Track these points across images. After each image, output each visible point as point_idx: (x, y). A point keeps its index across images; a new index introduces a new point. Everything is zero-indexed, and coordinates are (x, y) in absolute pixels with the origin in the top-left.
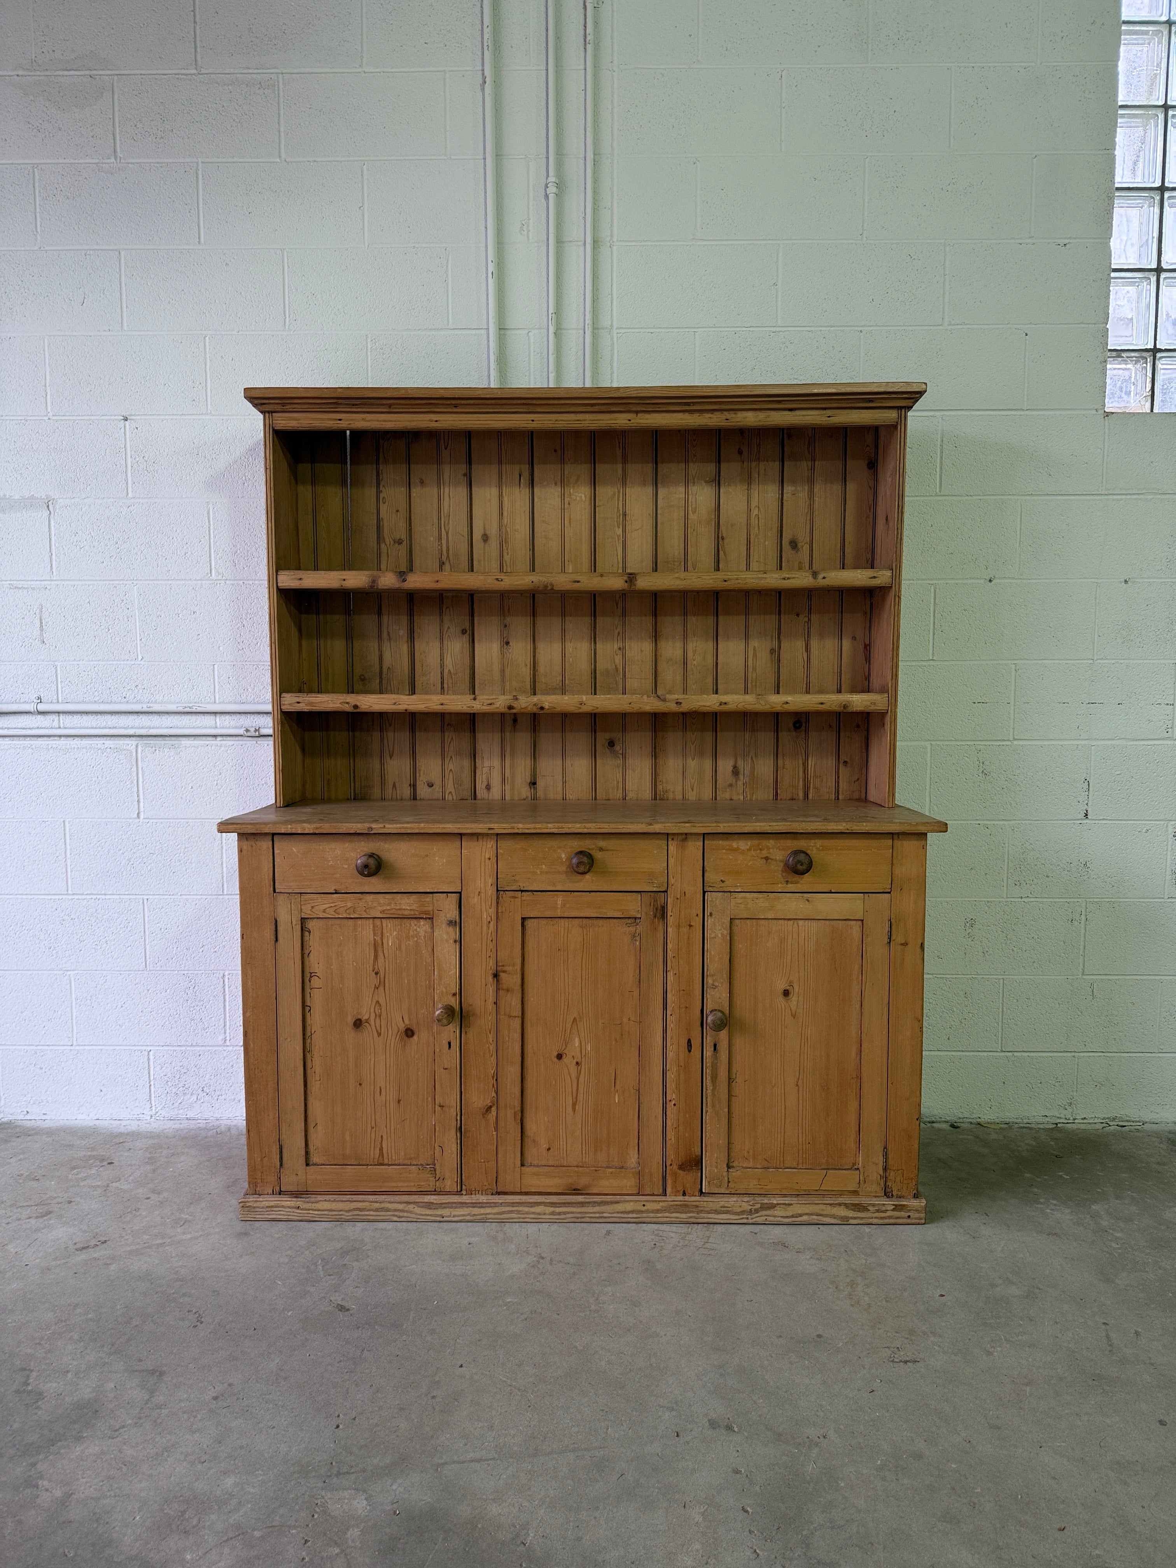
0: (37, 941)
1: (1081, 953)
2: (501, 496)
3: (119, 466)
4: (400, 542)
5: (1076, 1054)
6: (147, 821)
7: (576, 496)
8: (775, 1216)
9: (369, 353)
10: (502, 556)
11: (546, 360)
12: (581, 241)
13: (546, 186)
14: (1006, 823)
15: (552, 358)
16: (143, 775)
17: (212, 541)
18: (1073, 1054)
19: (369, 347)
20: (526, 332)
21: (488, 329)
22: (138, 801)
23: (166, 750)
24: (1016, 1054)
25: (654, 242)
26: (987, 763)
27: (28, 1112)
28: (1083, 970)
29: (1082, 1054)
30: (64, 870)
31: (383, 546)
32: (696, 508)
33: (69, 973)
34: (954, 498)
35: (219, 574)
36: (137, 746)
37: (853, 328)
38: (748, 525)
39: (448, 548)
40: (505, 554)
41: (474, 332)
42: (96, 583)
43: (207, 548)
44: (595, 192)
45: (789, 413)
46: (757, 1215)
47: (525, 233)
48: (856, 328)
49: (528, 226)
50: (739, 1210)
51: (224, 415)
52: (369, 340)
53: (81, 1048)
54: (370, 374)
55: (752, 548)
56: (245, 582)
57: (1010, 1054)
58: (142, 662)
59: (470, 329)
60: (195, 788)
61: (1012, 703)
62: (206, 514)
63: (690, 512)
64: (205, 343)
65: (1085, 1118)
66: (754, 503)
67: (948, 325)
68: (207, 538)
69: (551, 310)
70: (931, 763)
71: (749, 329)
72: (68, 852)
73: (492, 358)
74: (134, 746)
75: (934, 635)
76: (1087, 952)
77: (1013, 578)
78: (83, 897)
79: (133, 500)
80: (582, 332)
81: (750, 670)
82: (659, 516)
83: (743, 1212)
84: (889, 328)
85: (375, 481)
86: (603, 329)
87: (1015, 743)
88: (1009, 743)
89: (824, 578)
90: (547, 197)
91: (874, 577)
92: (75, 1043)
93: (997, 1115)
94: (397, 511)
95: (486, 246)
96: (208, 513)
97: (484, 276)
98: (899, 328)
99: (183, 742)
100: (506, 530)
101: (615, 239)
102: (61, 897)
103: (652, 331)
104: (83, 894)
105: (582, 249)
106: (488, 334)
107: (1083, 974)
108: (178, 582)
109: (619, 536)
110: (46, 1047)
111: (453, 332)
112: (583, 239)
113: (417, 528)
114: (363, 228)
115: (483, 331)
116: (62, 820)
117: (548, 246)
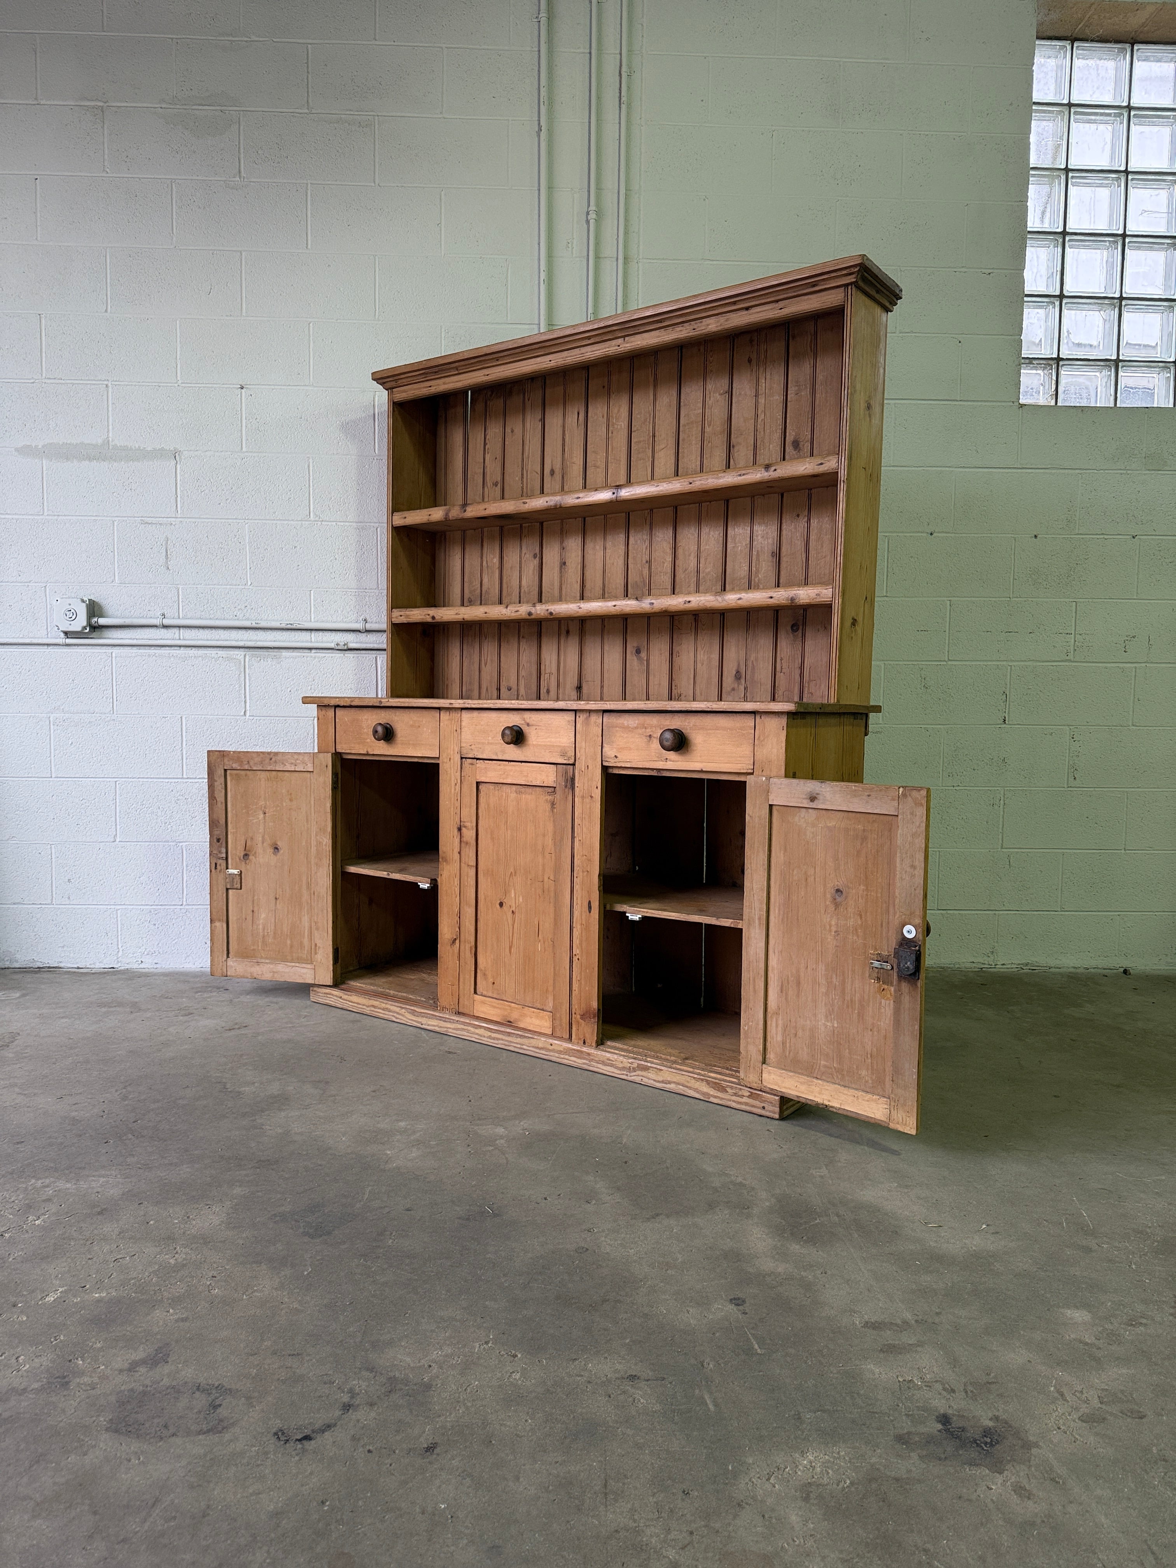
0: (155, 817)
1: (1000, 830)
3: (235, 426)
5: (997, 912)
6: (252, 718)
12: (614, 258)
13: (588, 213)
14: (942, 726)
16: (249, 680)
17: (311, 489)
18: (994, 912)
19: (443, 336)
21: (539, 324)
22: (245, 702)
23: (269, 660)
24: (949, 912)
25: (671, 260)
26: (927, 679)
27: (142, 962)
28: (1002, 845)
29: (1001, 912)
30: (180, 757)
32: (711, 422)
33: (181, 844)
35: (317, 516)
36: (245, 656)
41: (528, 327)
42: (213, 520)
43: (307, 495)
44: (626, 220)
47: (570, 249)
49: (573, 243)
52: (443, 330)
53: (190, 907)
57: (945, 912)
58: (251, 587)
59: (525, 324)
60: (292, 691)
61: (947, 631)
62: (306, 466)
63: (706, 424)
64: (309, 327)
65: (1003, 964)
67: (900, 333)
68: (307, 486)
69: (590, 311)
70: (884, 679)
72: (184, 743)
74: (242, 656)
75: (887, 576)
76: (1005, 829)
77: (949, 533)
78: (196, 780)
79: (246, 454)
87: (950, 663)
88: (945, 663)
90: (588, 222)
92: (184, 903)
93: (934, 961)
95: (539, 259)
96: (309, 466)
97: (537, 281)
99: (283, 654)
101: (641, 257)
102: (176, 780)
104: (196, 778)
105: (615, 264)
107: (1002, 848)
108: (282, 522)
110: (160, 907)
111: (511, 326)
112: (616, 256)
114: (440, 241)
116: (180, 716)
117: (588, 260)
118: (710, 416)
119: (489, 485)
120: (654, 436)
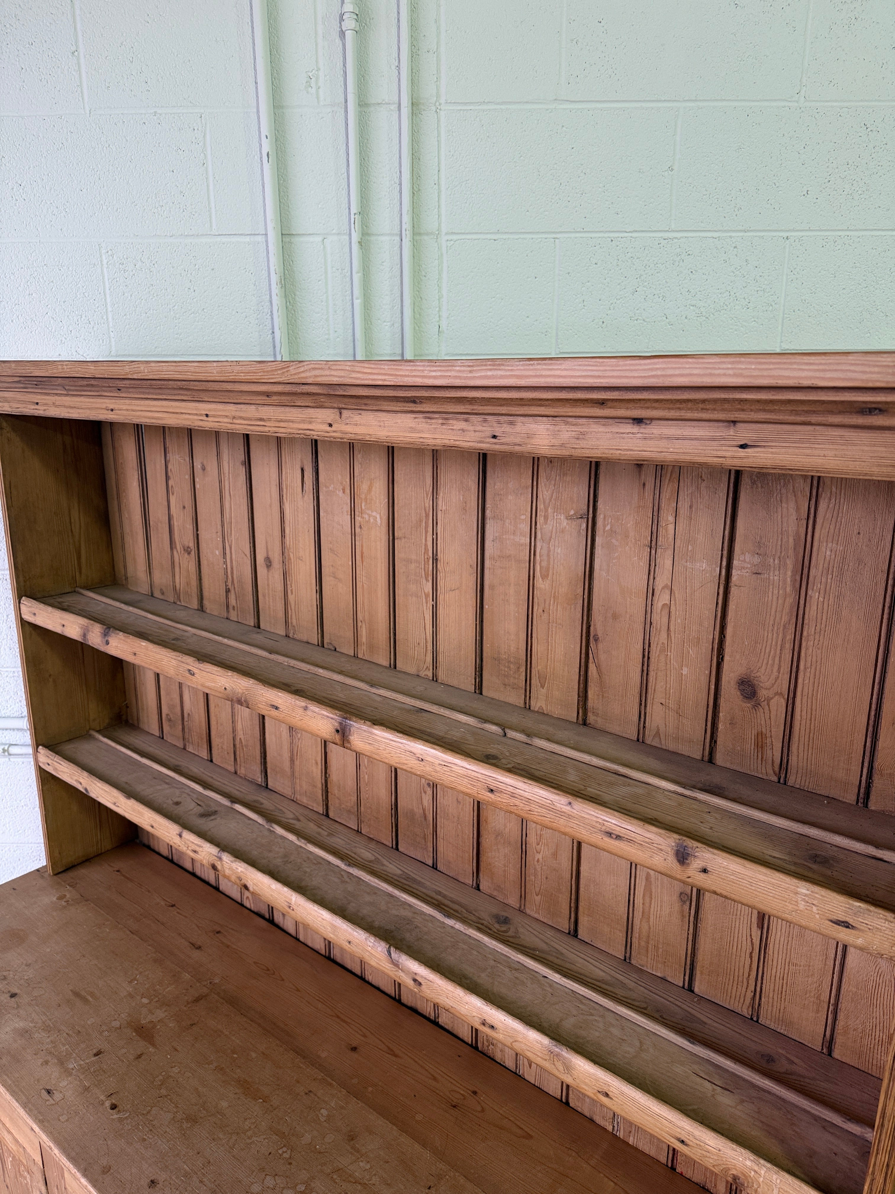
9: (105, 270)
11: (348, 279)
12: (394, 104)
13: (341, 19)
15: (357, 277)
19: (105, 262)
20: (320, 239)
21: (266, 235)
25: (498, 104)
37: (775, 234)
41: (247, 239)
44: (414, 26)
47: (313, 91)
48: (781, 234)
49: (317, 80)
52: (103, 251)
54: (108, 300)
59: (242, 235)
69: (354, 210)
71: (630, 234)
73: (274, 278)
80: (398, 238)
84: (827, 233)
86: (427, 234)
90: (342, 34)
95: (258, 112)
97: (257, 158)
98: (840, 233)
101: (442, 101)
103: (496, 237)
105: (396, 115)
106: (267, 241)
111: (219, 239)
112: (396, 100)
114: (81, 86)
115: (260, 237)
117: (346, 111)
118: (545, 558)
119: (178, 548)
120: (435, 560)
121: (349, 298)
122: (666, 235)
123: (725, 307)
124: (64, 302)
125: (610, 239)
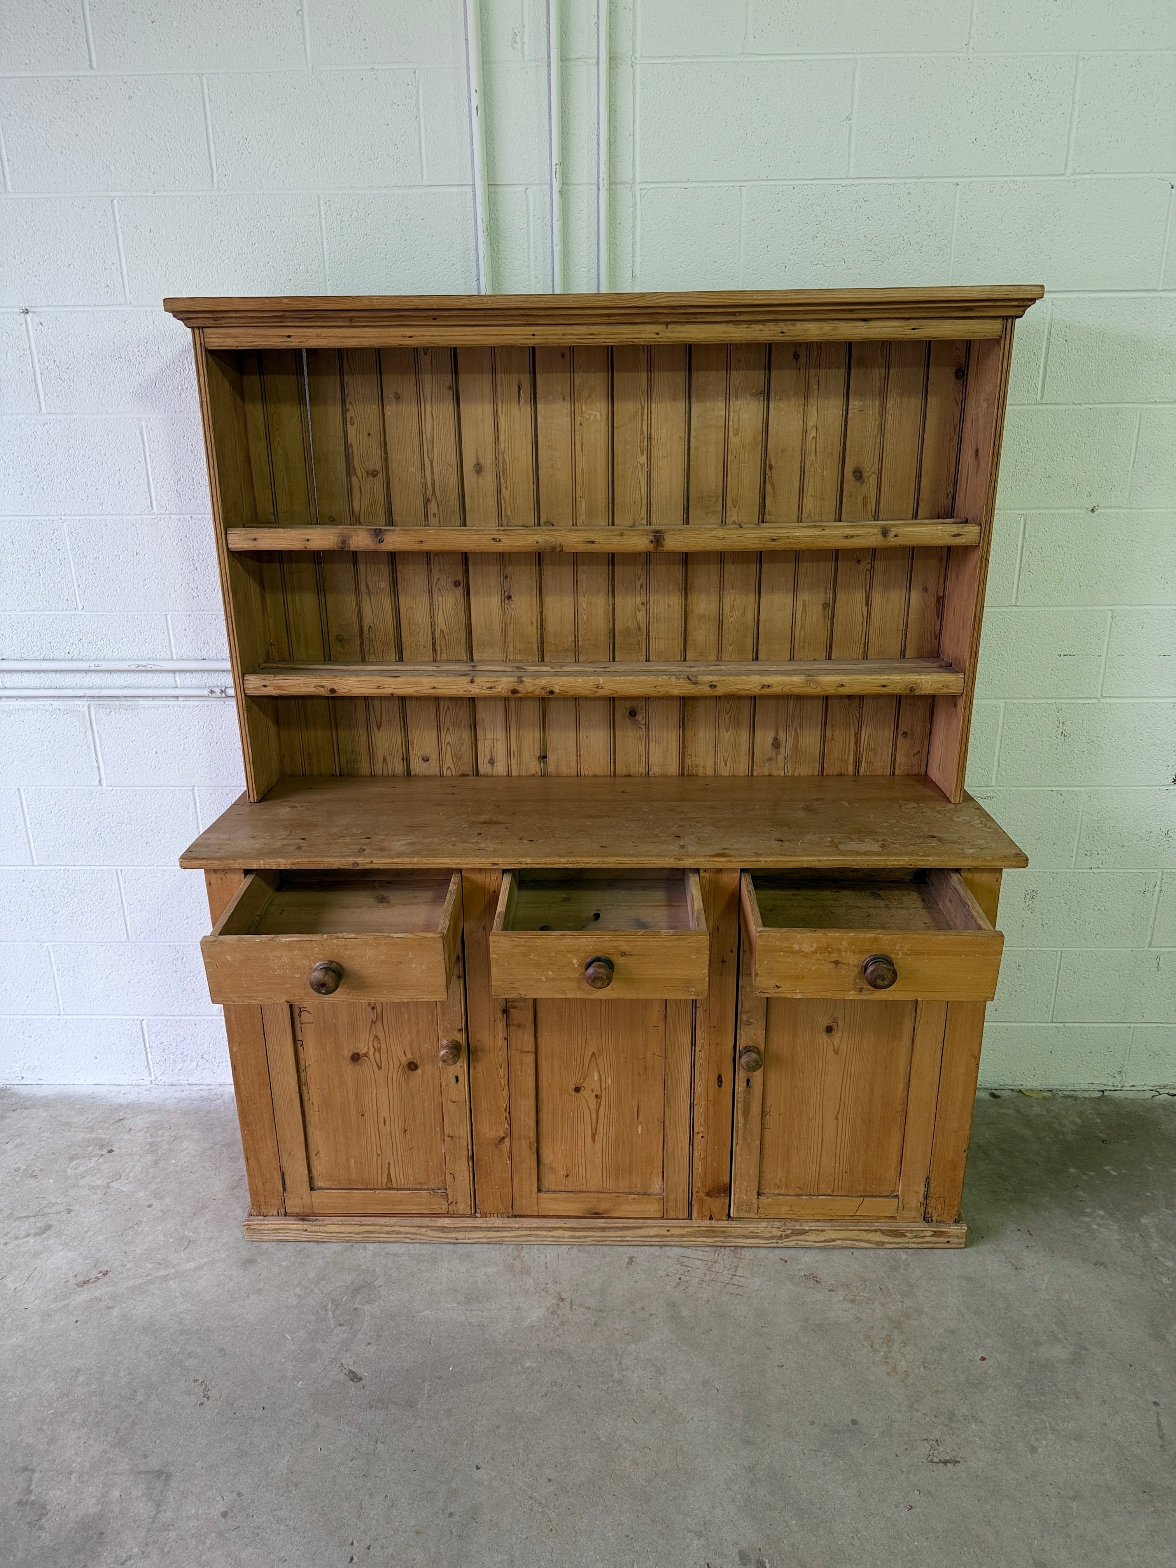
0: (8, 913)
1: (1150, 924)
2: (495, 414)
3: (25, 373)
4: (374, 474)
5: (1132, 1025)
6: (111, 788)
7: (590, 415)
8: (807, 1241)
9: (323, 221)
10: (499, 491)
11: (549, 227)
12: (593, 58)
14: (1082, 789)
15: (557, 226)
16: (100, 738)
17: (149, 466)
18: (1129, 1025)
19: (323, 213)
20: (522, 188)
21: (474, 185)
22: (98, 767)
23: (123, 711)
24: (1066, 1025)
25: (689, 57)
26: (1068, 723)
27: (22, 1078)
28: (1151, 943)
29: (1139, 1025)
30: (26, 840)
31: (354, 479)
32: (738, 430)
33: (46, 944)
34: (1059, 407)
35: (162, 507)
36: (89, 707)
37: (945, 180)
38: (803, 450)
39: (433, 480)
40: (503, 489)
41: (456, 189)
42: (17, 518)
43: (144, 476)
45: (863, 324)
46: (787, 1240)
47: (519, 46)
48: (951, 180)
49: (522, 36)
50: (769, 1235)
51: (147, 306)
52: (322, 203)
53: (70, 1017)
54: (326, 249)
55: (806, 480)
56: (193, 516)
57: (1062, 1025)
58: (83, 613)
59: (450, 185)
60: (159, 754)
61: (1104, 656)
62: (138, 433)
63: (731, 433)
64: (113, 207)
65: (1134, 1086)
66: (811, 422)
67: (1073, 174)
68: (143, 462)
69: (555, 160)
70: (1004, 723)
71: (811, 182)
72: (28, 821)
73: (481, 227)
74: (86, 708)
75: (1019, 576)
76: (1157, 923)
77: (1120, 507)
78: (51, 868)
79: (48, 417)
80: (595, 188)
81: (798, 628)
82: (692, 440)
83: (773, 1237)
84: (996, 179)
85: (339, 396)
86: (622, 183)
87: (1103, 700)
88: (1096, 701)
89: (896, 536)
91: (958, 535)
92: (62, 1012)
93: (1040, 1082)
94: (369, 435)
95: (468, 67)
96: (141, 432)
97: (466, 111)
98: (1005, 179)
99: (141, 703)
100: (504, 458)
101: (638, 55)
102: (26, 868)
103: (686, 185)
104: (50, 865)
105: (595, 69)
106: (474, 192)
107: (1150, 946)
108: (114, 517)
109: (642, 466)
110: (33, 1017)
111: (429, 190)
112: (595, 54)
113: (395, 456)
114: (304, 43)
115: (467, 187)
116: (16, 788)
117: (549, 66)
121: (549, 245)
122: (843, 182)
123: (900, 252)
124: (285, 251)
125: (792, 187)
